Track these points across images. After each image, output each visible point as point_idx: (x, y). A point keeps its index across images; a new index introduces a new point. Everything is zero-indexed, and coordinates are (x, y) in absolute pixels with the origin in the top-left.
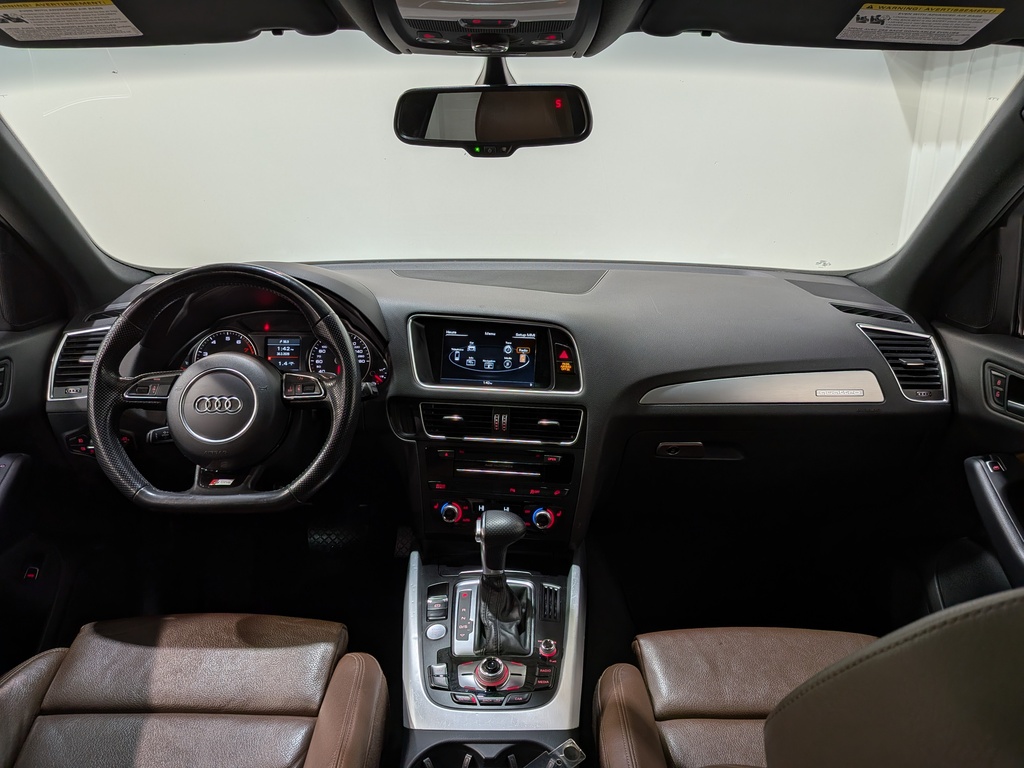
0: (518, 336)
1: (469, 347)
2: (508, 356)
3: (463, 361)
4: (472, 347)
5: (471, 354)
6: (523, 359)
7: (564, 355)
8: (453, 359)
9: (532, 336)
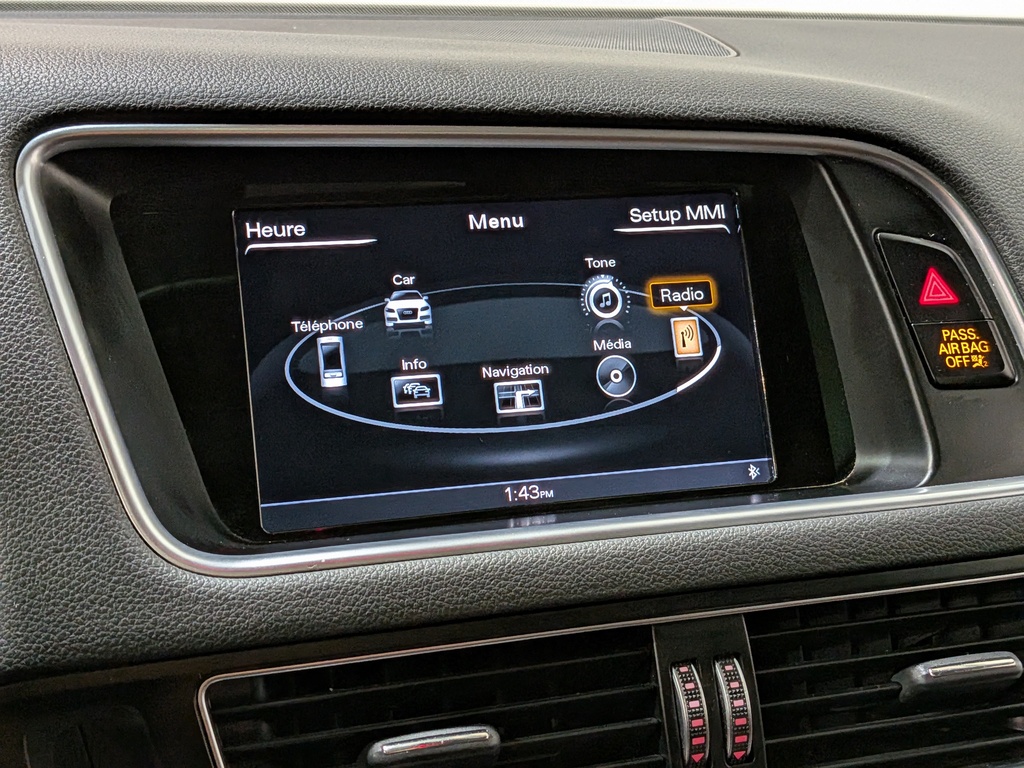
0: (643, 219)
1: (395, 305)
2: (609, 331)
3: (369, 389)
4: (405, 306)
5: (410, 340)
6: (686, 339)
7: (935, 290)
8: (311, 382)
9: (709, 216)
